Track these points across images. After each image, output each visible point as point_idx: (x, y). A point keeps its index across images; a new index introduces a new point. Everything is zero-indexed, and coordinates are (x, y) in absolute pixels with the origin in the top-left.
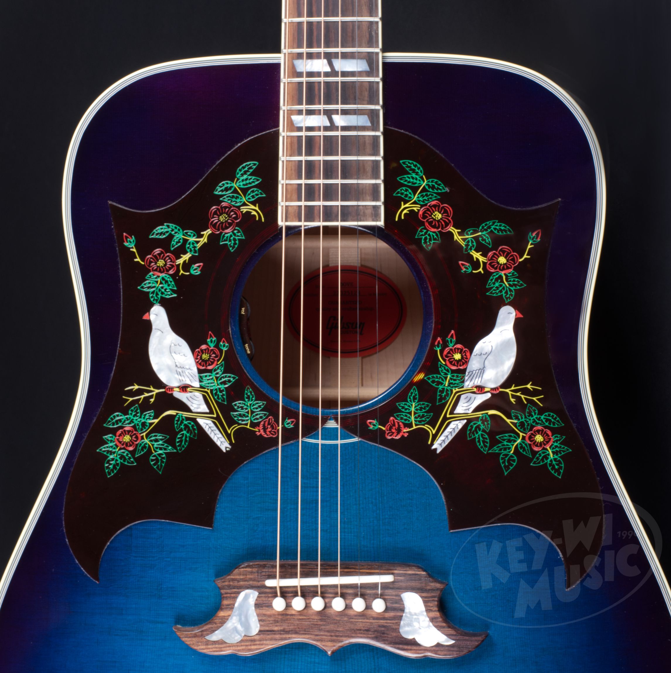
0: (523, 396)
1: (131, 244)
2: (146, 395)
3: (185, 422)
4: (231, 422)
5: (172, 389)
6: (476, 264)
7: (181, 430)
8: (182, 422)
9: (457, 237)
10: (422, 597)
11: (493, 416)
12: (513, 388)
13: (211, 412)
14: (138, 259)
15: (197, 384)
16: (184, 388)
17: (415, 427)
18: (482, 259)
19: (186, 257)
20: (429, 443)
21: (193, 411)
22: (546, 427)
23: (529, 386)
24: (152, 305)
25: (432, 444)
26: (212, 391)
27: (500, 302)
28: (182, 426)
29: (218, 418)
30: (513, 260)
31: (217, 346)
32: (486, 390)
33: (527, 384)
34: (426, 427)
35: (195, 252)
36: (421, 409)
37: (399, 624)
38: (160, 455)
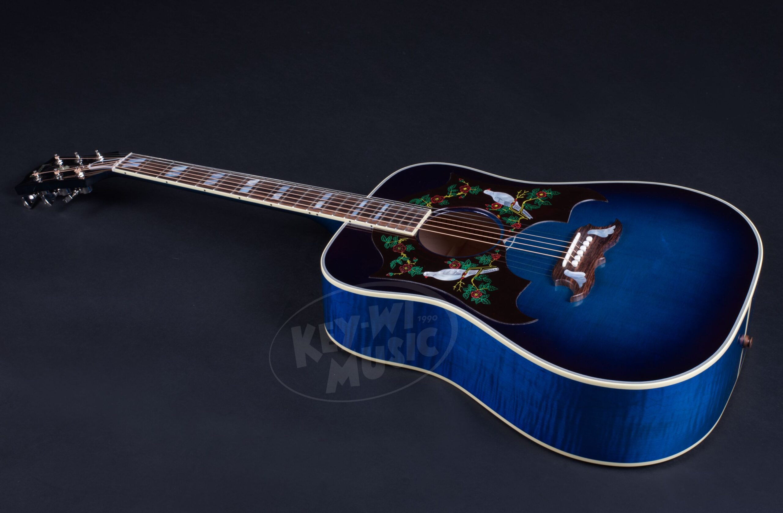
0: (522, 195)
1: (391, 274)
2: (460, 285)
3: (479, 277)
4: (488, 265)
5: (462, 277)
6: (462, 195)
7: (482, 279)
8: (479, 278)
9: (449, 197)
10: (592, 229)
11: (526, 203)
12: (517, 196)
13: (479, 270)
14: (400, 274)
15: (464, 271)
16: (464, 274)
17: (519, 221)
18: (462, 193)
19: (409, 262)
20: (527, 219)
21: (476, 274)
22: (539, 192)
23: (519, 193)
24: (422, 275)
25: (529, 219)
26: (470, 267)
27: (482, 194)
28: (481, 278)
29: (483, 269)
30: (466, 187)
31: (452, 262)
32: (514, 202)
33: (518, 193)
34: (520, 218)
35: (408, 258)
36: (512, 218)
37: (600, 237)
38: (489, 287)
